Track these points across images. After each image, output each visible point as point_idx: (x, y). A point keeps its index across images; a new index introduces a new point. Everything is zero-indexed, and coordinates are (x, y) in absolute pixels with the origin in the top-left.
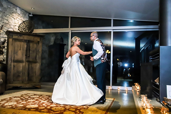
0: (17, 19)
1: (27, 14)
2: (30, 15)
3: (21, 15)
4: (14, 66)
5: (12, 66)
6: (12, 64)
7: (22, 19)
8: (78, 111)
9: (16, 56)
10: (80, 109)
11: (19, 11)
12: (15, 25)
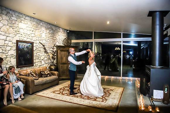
0: (61, 35)
1: (66, 31)
2: (68, 32)
3: (63, 32)
4: (62, 66)
5: (61, 67)
6: (61, 65)
7: (63, 34)
8: (104, 98)
9: (62, 61)
10: (105, 97)
11: (61, 30)
12: (60, 39)
